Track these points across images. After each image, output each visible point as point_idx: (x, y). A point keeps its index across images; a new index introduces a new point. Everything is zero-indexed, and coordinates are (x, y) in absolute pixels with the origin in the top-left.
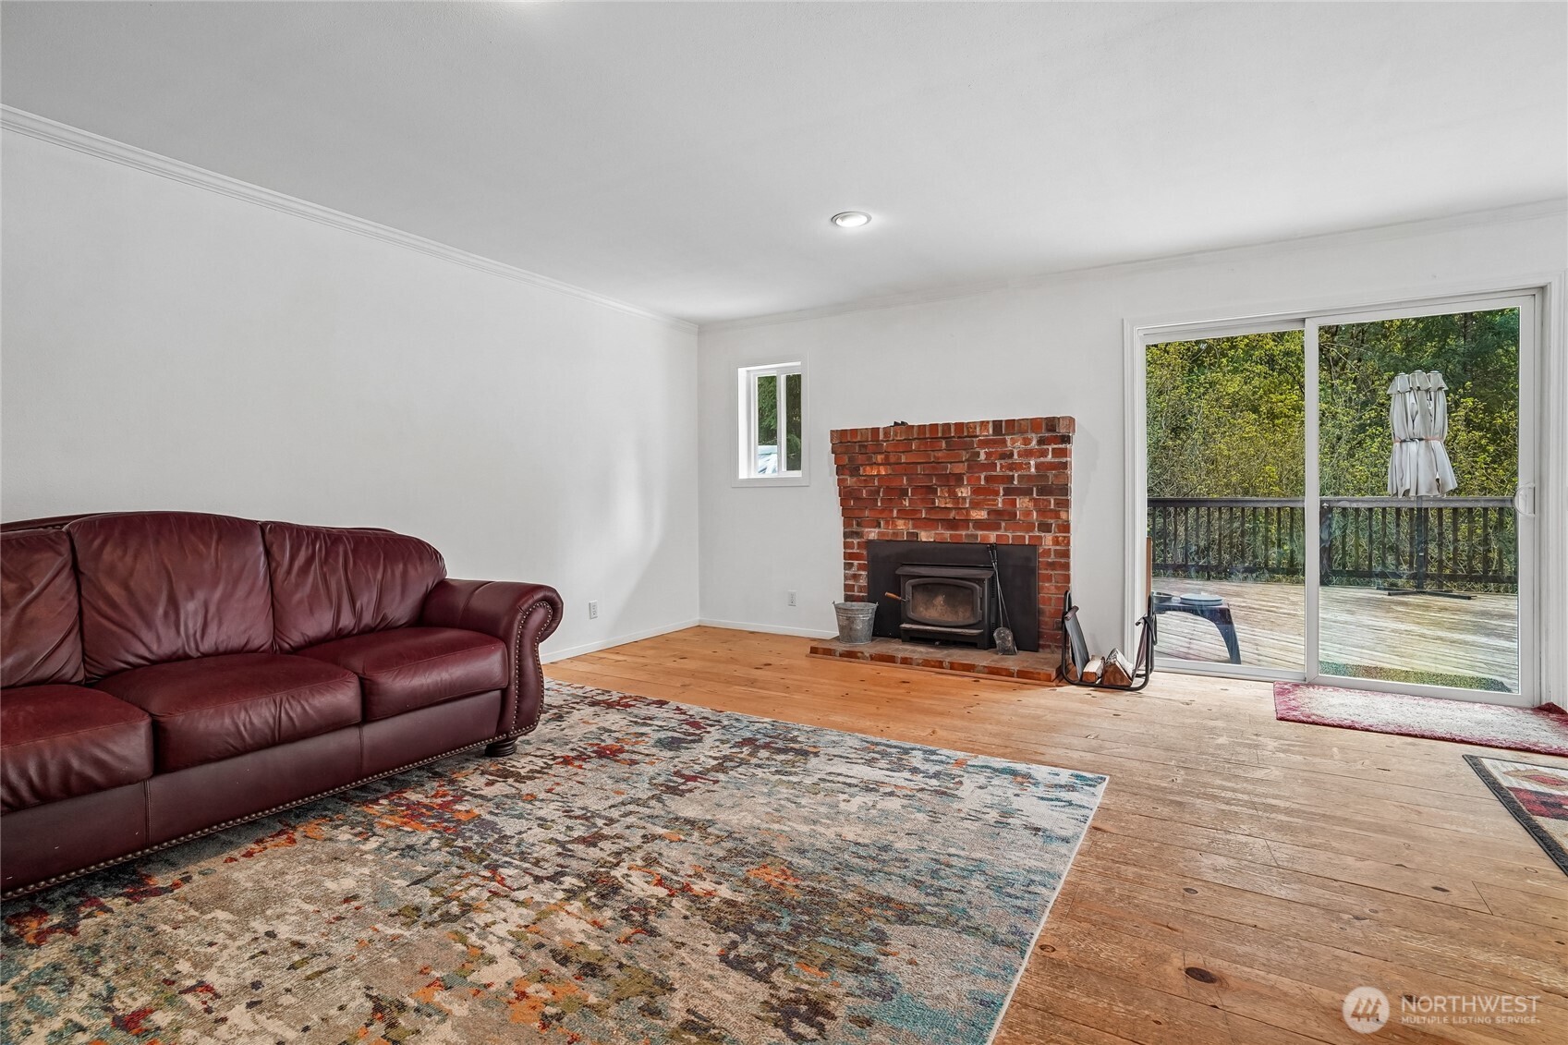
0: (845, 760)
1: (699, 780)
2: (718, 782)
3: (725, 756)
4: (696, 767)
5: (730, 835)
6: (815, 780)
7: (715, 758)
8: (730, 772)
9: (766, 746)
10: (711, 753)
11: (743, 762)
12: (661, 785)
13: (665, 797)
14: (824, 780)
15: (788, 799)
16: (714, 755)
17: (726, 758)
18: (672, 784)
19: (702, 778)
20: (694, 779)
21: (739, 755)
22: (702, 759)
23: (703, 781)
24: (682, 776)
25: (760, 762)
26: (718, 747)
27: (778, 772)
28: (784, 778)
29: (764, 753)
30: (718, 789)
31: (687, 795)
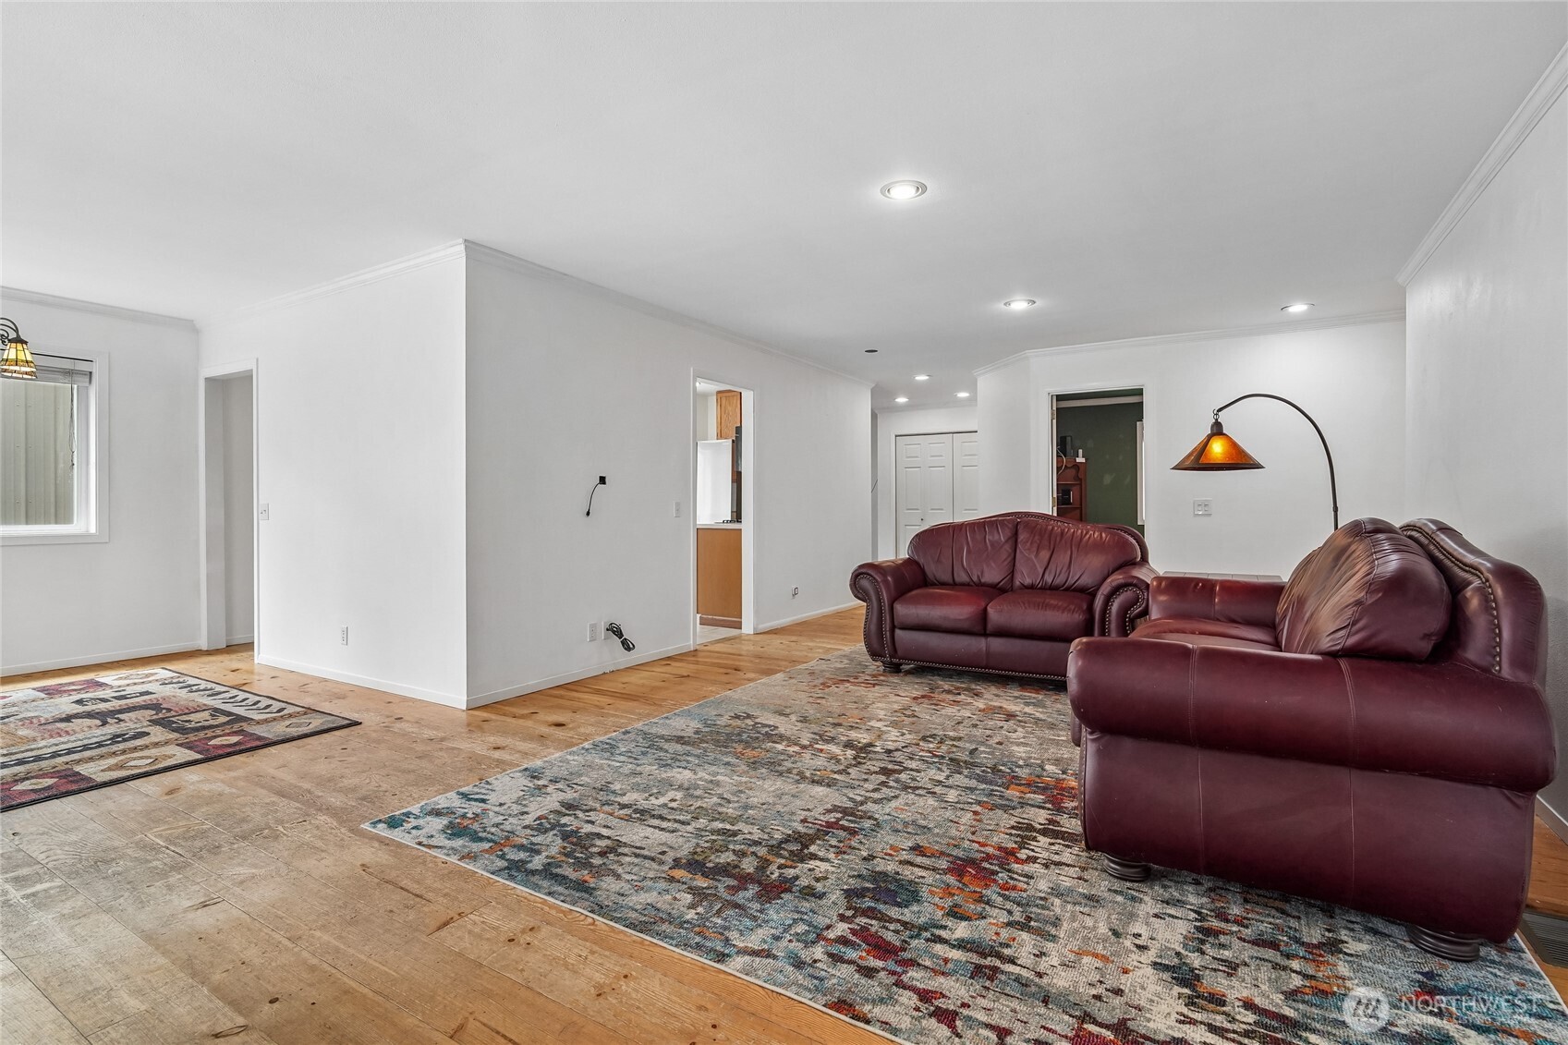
0: (645, 852)
1: (824, 824)
2: (802, 821)
3: (802, 861)
4: (834, 842)
5: (781, 774)
6: (693, 824)
7: (814, 857)
8: (790, 832)
9: (744, 880)
10: (824, 866)
11: (776, 849)
12: (861, 818)
13: (850, 804)
14: (683, 823)
15: (729, 802)
16: (818, 863)
17: (801, 857)
18: (850, 818)
19: (820, 825)
20: (829, 825)
21: (783, 861)
22: (832, 856)
23: (820, 822)
24: (844, 828)
25: (753, 849)
26: (818, 880)
27: (735, 834)
28: (728, 827)
29: (748, 865)
30: (800, 812)
31: (829, 806)
